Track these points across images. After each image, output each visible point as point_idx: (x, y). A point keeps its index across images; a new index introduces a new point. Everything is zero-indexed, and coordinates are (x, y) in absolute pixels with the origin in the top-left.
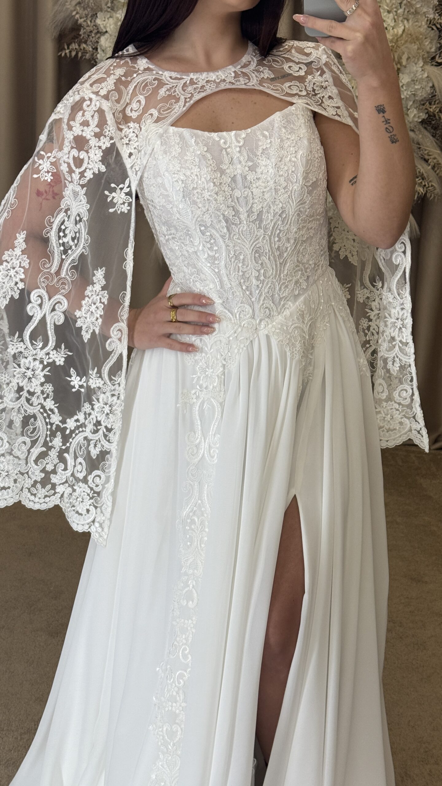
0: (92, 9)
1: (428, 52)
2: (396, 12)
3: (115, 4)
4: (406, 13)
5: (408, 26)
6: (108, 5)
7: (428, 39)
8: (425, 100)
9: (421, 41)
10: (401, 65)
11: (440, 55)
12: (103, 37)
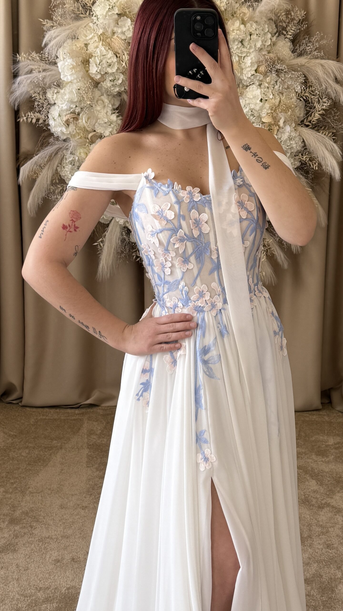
0: (42, 87)
1: (298, 118)
2: (273, 88)
3: (61, 83)
4: (281, 88)
5: (283, 98)
6: (55, 84)
7: (298, 108)
8: (298, 152)
9: (292, 109)
10: (279, 127)
11: (307, 119)
12: (52, 108)
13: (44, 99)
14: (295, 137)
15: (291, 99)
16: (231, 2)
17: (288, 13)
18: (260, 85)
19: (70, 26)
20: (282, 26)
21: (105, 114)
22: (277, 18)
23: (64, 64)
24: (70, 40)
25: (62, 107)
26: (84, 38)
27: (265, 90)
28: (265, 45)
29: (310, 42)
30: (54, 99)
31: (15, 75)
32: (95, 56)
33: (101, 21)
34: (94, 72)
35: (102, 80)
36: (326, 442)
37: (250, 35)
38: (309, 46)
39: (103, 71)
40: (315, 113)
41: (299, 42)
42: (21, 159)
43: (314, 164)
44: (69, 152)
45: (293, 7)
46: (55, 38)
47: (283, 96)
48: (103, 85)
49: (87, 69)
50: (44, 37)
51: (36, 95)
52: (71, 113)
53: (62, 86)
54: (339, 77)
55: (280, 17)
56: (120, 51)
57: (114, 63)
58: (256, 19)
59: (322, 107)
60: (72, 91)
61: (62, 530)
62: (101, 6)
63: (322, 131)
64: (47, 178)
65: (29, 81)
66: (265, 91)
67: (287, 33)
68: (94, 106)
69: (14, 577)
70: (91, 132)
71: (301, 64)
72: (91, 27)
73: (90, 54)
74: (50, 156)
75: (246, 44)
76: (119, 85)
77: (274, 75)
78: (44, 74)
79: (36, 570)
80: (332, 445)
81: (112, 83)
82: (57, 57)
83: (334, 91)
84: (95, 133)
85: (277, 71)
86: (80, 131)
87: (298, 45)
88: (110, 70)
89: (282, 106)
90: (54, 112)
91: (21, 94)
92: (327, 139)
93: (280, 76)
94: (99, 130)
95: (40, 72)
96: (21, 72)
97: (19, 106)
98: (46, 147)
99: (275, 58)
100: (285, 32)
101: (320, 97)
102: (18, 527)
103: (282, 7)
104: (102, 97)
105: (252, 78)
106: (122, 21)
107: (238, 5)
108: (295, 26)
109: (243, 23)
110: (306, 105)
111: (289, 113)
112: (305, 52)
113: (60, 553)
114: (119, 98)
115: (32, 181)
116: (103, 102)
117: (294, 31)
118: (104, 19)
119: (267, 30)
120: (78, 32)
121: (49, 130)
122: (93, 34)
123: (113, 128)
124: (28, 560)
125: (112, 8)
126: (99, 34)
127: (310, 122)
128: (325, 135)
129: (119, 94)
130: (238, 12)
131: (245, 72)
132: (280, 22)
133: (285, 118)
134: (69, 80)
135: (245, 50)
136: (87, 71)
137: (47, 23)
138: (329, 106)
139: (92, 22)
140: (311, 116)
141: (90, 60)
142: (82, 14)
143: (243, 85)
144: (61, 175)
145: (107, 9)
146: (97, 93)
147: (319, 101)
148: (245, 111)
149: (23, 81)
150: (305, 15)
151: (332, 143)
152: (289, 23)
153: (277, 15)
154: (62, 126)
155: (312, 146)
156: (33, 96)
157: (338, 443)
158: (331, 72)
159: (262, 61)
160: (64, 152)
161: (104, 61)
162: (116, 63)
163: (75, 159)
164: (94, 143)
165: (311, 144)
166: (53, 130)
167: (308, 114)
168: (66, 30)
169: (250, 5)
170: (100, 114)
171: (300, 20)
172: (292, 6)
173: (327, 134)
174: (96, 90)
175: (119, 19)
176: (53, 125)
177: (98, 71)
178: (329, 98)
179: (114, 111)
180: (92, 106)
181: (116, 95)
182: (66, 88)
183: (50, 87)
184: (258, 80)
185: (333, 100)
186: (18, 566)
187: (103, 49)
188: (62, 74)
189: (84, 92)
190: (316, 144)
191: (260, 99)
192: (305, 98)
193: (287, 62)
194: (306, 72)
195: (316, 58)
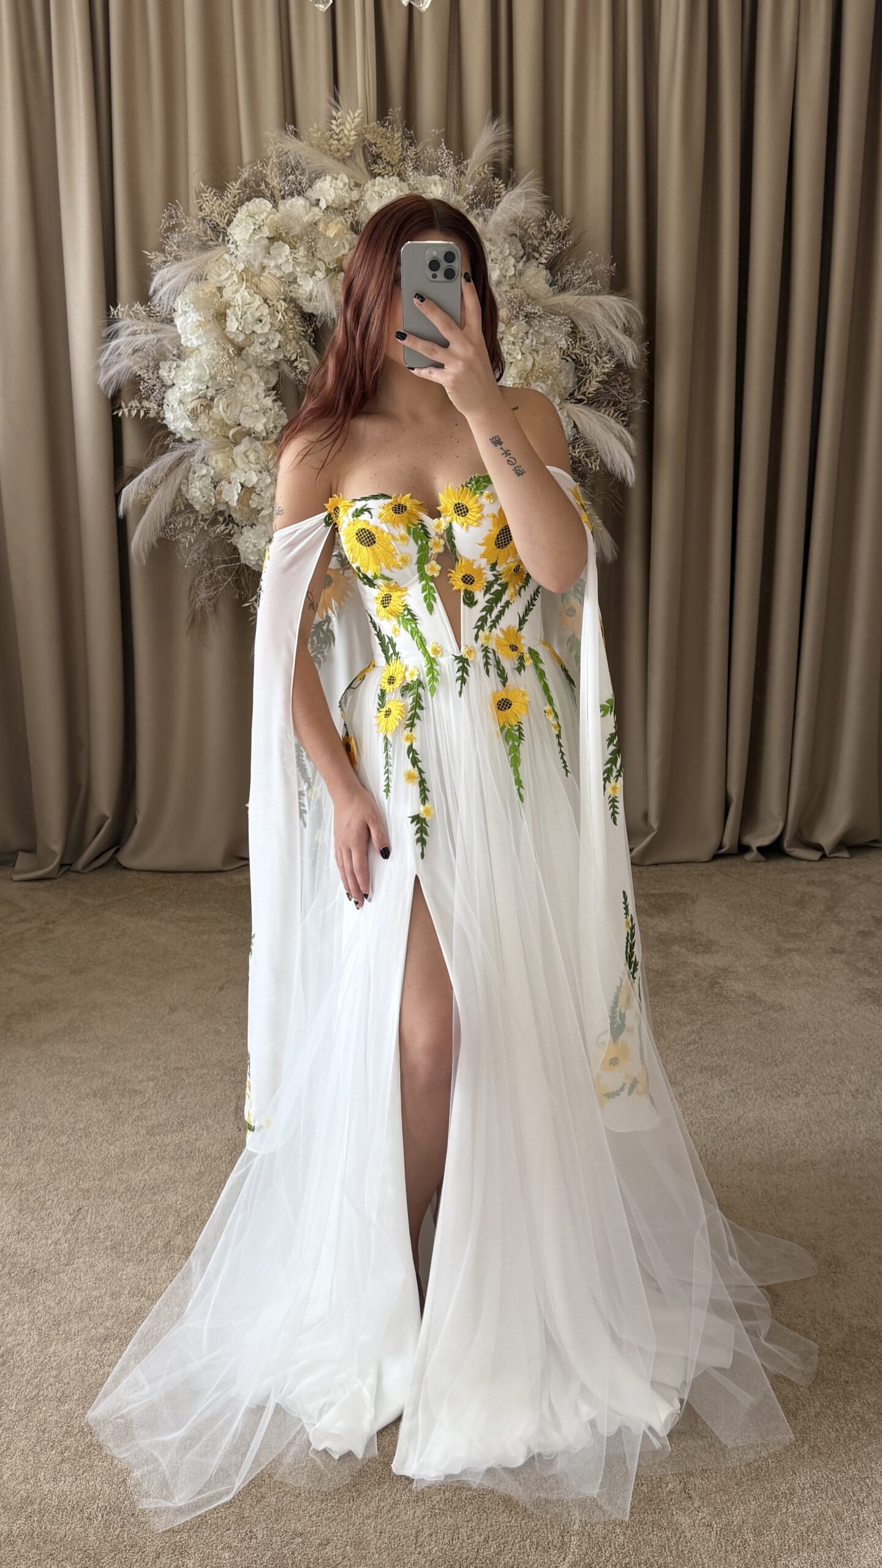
0: (153, 359)
1: (564, 388)
2: (523, 343)
3: (182, 351)
4: (534, 342)
5: (538, 359)
6: (173, 353)
7: (564, 373)
9: (555, 376)
11: (579, 390)
12: (169, 391)
13: (155, 377)
15: (552, 359)
17: (542, 223)
19: (193, 260)
20: (532, 244)
21: (255, 398)
22: (523, 233)
23: (185, 320)
24: (195, 283)
25: (185, 389)
26: (216, 278)
27: (510, 346)
28: (505, 277)
29: (579, 268)
30: (171, 377)
32: (235, 306)
33: (242, 249)
34: (234, 330)
35: (248, 344)
38: (578, 274)
39: (249, 329)
40: (590, 381)
41: (560, 268)
42: (123, 476)
43: (592, 461)
44: (199, 460)
45: (548, 215)
46: (169, 280)
47: (538, 355)
48: (250, 352)
50: (152, 280)
51: (142, 372)
52: (200, 397)
53: (184, 355)
54: (628, 324)
55: (529, 229)
57: (266, 317)
59: (603, 371)
60: (200, 364)
62: (241, 226)
63: (603, 409)
64: (165, 502)
66: (509, 349)
67: (540, 255)
68: (236, 385)
70: (233, 427)
71: (564, 303)
72: (226, 261)
73: (226, 303)
74: (169, 469)
76: (274, 351)
77: (523, 322)
78: (155, 336)
81: (263, 347)
82: (175, 311)
83: (619, 345)
84: (239, 428)
85: (527, 316)
86: (216, 426)
87: (559, 273)
88: (258, 328)
89: (537, 371)
90: (173, 398)
91: (119, 372)
92: (612, 421)
93: (532, 323)
94: (247, 423)
95: (147, 334)
96: (118, 334)
97: (116, 392)
98: (161, 454)
99: (522, 295)
100: (537, 255)
101: (599, 355)
103: (529, 215)
104: (249, 370)
106: (276, 248)
108: (553, 243)
110: (576, 369)
111: (549, 382)
112: (570, 284)
114: (276, 371)
115: (142, 507)
116: (251, 379)
117: (551, 251)
118: (248, 247)
119: (508, 251)
120: (206, 268)
121: (165, 427)
122: (230, 272)
123: (268, 419)
125: (259, 228)
126: (240, 271)
127: (584, 394)
128: (609, 415)
129: (276, 364)
132: (528, 239)
134: (195, 346)
136: (224, 329)
137: (157, 258)
138: (613, 368)
139: (227, 253)
140: (585, 385)
141: (227, 311)
142: (212, 240)
144: (188, 497)
145: (251, 231)
146: (241, 364)
147: (597, 360)
149: (122, 346)
150: (568, 224)
151: (620, 427)
152: (543, 238)
153: (523, 227)
154: (186, 419)
155: (588, 432)
156: (139, 374)
158: (613, 315)
160: (191, 460)
161: (249, 314)
162: (269, 316)
163: (209, 471)
164: (238, 444)
165: (588, 429)
166: (172, 427)
167: (580, 382)
168: (186, 267)
169: (478, 214)
170: (246, 397)
171: (560, 233)
172: (546, 212)
173: (611, 414)
174: (239, 360)
175: (270, 246)
176: (172, 418)
177: (240, 329)
178: (613, 356)
179: (268, 393)
180: (233, 386)
181: (272, 366)
182: (191, 359)
183: (165, 359)
185: (618, 358)
187: (247, 294)
188: (183, 336)
190: (595, 429)
192: (575, 358)
193: (542, 300)
194: (574, 318)
195: (589, 294)
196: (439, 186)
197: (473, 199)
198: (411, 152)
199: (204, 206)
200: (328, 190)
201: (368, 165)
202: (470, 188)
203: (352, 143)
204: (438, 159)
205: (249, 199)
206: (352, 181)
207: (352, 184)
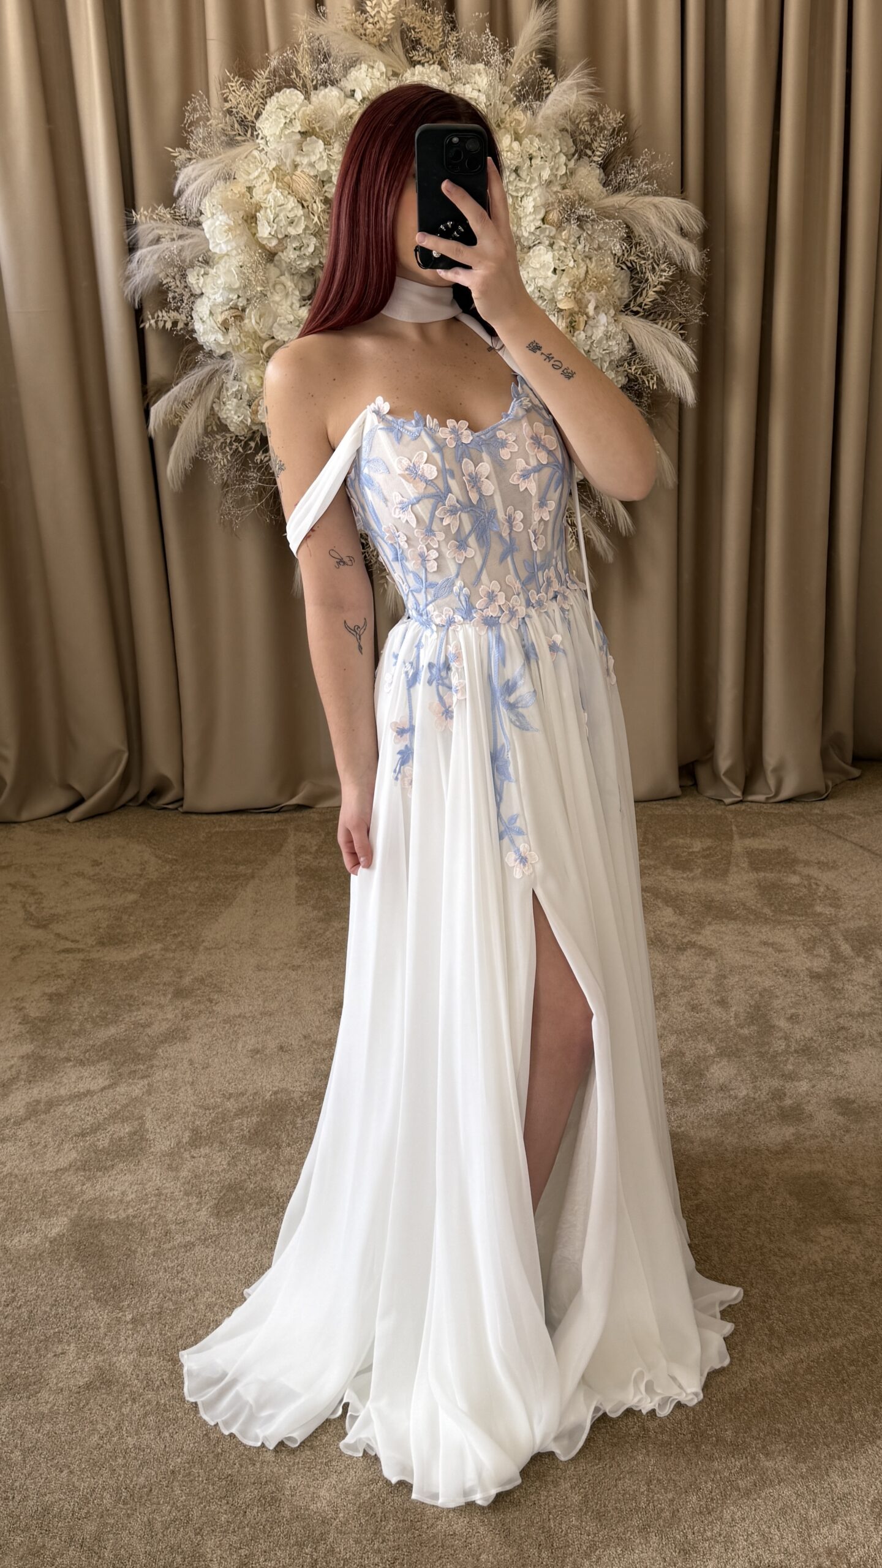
0: (180, 266)
1: (619, 299)
2: (574, 248)
3: (210, 257)
4: (587, 250)
5: (592, 266)
6: (200, 259)
7: (618, 282)
8: (623, 359)
9: (609, 285)
10: (588, 317)
11: (635, 301)
12: (198, 302)
13: (183, 285)
14: (616, 334)
15: (606, 267)
16: (495, 103)
17: (593, 117)
18: (551, 245)
19: (220, 157)
20: (584, 141)
21: (289, 308)
22: (574, 128)
23: (213, 224)
24: (222, 182)
25: (215, 299)
26: (246, 177)
27: (561, 252)
28: (556, 176)
29: (633, 166)
30: (200, 285)
31: (131, 248)
32: (266, 208)
33: (272, 145)
34: (266, 235)
35: (281, 249)
36: (690, 848)
37: (531, 159)
38: (633, 173)
39: (282, 233)
40: (647, 290)
41: (614, 167)
42: (151, 393)
43: (649, 378)
44: (231, 377)
45: (601, 107)
46: (195, 179)
47: (591, 262)
48: (283, 258)
49: (254, 231)
50: (176, 178)
51: (169, 280)
52: (231, 308)
53: (213, 262)
54: (685, 225)
55: (580, 126)
56: (308, 197)
57: (300, 218)
58: (538, 131)
59: (660, 280)
60: (230, 271)
61: (262, 1003)
62: (271, 120)
63: (661, 322)
64: (197, 423)
65: (155, 257)
66: (561, 255)
67: (593, 152)
68: (269, 294)
69: (186, 1080)
70: (266, 340)
71: (619, 205)
72: (256, 158)
73: (257, 204)
74: (200, 386)
75: (523, 174)
76: (309, 257)
77: (575, 227)
78: (181, 243)
79: (223, 1068)
80: (699, 852)
81: (297, 253)
82: (201, 213)
83: (679, 251)
84: (272, 341)
85: (578, 219)
86: (248, 339)
87: (613, 173)
88: (292, 231)
89: (590, 279)
90: (202, 309)
91: (144, 280)
92: (670, 334)
93: (585, 227)
94: (281, 336)
95: (173, 240)
96: (140, 243)
97: (141, 303)
98: (191, 369)
99: (574, 196)
100: (589, 152)
101: (656, 263)
102: (189, 1002)
103: (581, 108)
104: (283, 278)
105: (538, 233)
106: (309, 144)
107: (506, 107)
108: (606, 140)
109: (516, 139)
110: (632, 278)
111: (604, 291)
112: (626, 184)
113: (260, 1039)
114: (312, 279)
115: (172, 430)
116: (285, 287)
117: (605, 148)
118: (279, 142)
119: (559, 148)
120: (234, 167)
121: (196, 340)
122: (259, 170)
124: (208, 1052)
125: (291, 121)
126: (271, 169)
127: (640, 306)
128: (667, 327)
129: (311, 271)
130: (508, 119)
131: (524, 223)
132: (580, 134)
133: (597, 300)
134: (225, 252)
135: (522, 185)
136: (254, 235)
137: (181, 154)
138: (671, 276)
139: (256, 149)
140: (641, 295)
141: (258, 214)
142: (239, 135)
143: (523, 247)
144: (221, 416)
145: (282, 125)
146: (273, 271)
147: (653, 268)
148: (529, 290)
149: (146, 257)
150: (623, 119)
151: (678, 341)
152: (595, 134)
153: (574, 122)
154: (217, 331)
155: (644, 347)
156: (164, 282)
157: (709, 848)
158: (671, 217)
159: (553, 204)
160: (223, 376)
161: (282, 216)
162: (303, 218)
163: (242, 389)
165: (644, 344)
166: (202, 341)
167: (636, 292)
168: (213, 164)
169: (526, 106)
170: (279, 307)
171: (614, 129)
172: (599, 105)
173: (669, 326)
174: (270, 266)
175: (303, 141)
176: (201, 330)
177: (273, 233)
178: (672, 263)
179: (304, 303)
180: (266, 295)
181: (306, 273)
182: (220, 266)
183: (192, 266)
184: (548, 236)
185: (677, 266)
186: (191, 1062)
187: (279, 194)
188: (211, 241)
189: (250, 271)
190: (652, 344)
191: (552, 269)
192: (629, 265)
193: (595, 202)
194: (629, 220)
195: (645, 194)
196: (484, 75)
197: (520, 91)
198: (452, 39)
199: (230, 97)
200: (364, 79)
201: (407, 50)
202: (517, 78)
203: (389, 27)
204: (482, 46)
205: (279, 89)
206: (390, 69)
207: (390, 73)
